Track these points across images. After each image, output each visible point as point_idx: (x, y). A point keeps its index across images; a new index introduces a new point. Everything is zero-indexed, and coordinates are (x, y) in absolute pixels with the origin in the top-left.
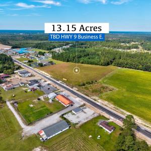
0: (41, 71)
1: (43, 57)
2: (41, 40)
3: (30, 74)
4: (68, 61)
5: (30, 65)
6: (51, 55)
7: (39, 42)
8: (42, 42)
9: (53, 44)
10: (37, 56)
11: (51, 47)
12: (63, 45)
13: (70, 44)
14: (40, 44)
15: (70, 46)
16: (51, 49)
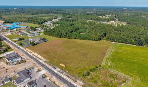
0: (33, 53)
1: (35, 32)
2: (33, 14)
3: (19, 59)
4: (61, 37)
5: (21, 44)
6: (43, 30)
7: (31, 16)
8: (33, 16)
9: (43, 18)
10: (29, 32)
11: (42, 21)
12: (53, 19)
13: (58, 17)
14: (32, 18)
15: (59, 20)
16: (42, 23)
